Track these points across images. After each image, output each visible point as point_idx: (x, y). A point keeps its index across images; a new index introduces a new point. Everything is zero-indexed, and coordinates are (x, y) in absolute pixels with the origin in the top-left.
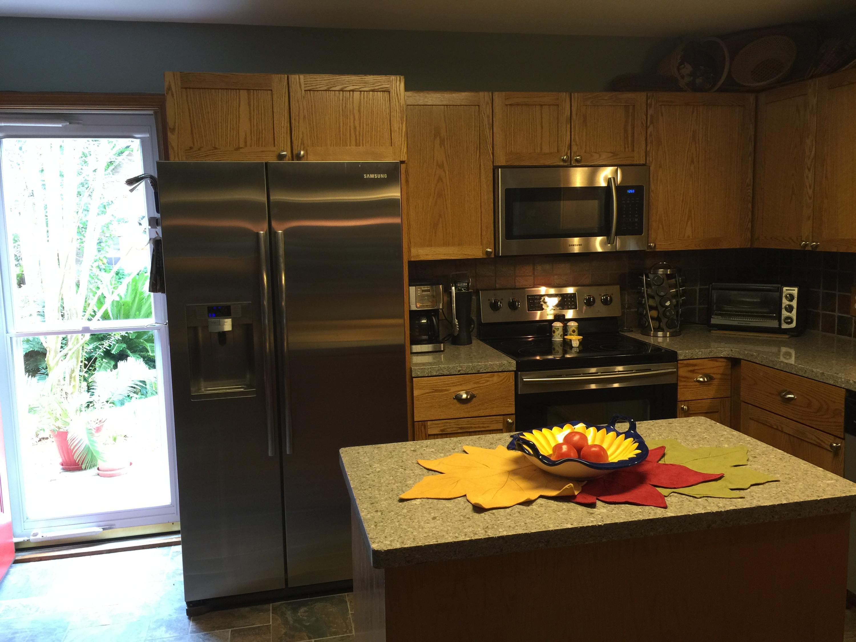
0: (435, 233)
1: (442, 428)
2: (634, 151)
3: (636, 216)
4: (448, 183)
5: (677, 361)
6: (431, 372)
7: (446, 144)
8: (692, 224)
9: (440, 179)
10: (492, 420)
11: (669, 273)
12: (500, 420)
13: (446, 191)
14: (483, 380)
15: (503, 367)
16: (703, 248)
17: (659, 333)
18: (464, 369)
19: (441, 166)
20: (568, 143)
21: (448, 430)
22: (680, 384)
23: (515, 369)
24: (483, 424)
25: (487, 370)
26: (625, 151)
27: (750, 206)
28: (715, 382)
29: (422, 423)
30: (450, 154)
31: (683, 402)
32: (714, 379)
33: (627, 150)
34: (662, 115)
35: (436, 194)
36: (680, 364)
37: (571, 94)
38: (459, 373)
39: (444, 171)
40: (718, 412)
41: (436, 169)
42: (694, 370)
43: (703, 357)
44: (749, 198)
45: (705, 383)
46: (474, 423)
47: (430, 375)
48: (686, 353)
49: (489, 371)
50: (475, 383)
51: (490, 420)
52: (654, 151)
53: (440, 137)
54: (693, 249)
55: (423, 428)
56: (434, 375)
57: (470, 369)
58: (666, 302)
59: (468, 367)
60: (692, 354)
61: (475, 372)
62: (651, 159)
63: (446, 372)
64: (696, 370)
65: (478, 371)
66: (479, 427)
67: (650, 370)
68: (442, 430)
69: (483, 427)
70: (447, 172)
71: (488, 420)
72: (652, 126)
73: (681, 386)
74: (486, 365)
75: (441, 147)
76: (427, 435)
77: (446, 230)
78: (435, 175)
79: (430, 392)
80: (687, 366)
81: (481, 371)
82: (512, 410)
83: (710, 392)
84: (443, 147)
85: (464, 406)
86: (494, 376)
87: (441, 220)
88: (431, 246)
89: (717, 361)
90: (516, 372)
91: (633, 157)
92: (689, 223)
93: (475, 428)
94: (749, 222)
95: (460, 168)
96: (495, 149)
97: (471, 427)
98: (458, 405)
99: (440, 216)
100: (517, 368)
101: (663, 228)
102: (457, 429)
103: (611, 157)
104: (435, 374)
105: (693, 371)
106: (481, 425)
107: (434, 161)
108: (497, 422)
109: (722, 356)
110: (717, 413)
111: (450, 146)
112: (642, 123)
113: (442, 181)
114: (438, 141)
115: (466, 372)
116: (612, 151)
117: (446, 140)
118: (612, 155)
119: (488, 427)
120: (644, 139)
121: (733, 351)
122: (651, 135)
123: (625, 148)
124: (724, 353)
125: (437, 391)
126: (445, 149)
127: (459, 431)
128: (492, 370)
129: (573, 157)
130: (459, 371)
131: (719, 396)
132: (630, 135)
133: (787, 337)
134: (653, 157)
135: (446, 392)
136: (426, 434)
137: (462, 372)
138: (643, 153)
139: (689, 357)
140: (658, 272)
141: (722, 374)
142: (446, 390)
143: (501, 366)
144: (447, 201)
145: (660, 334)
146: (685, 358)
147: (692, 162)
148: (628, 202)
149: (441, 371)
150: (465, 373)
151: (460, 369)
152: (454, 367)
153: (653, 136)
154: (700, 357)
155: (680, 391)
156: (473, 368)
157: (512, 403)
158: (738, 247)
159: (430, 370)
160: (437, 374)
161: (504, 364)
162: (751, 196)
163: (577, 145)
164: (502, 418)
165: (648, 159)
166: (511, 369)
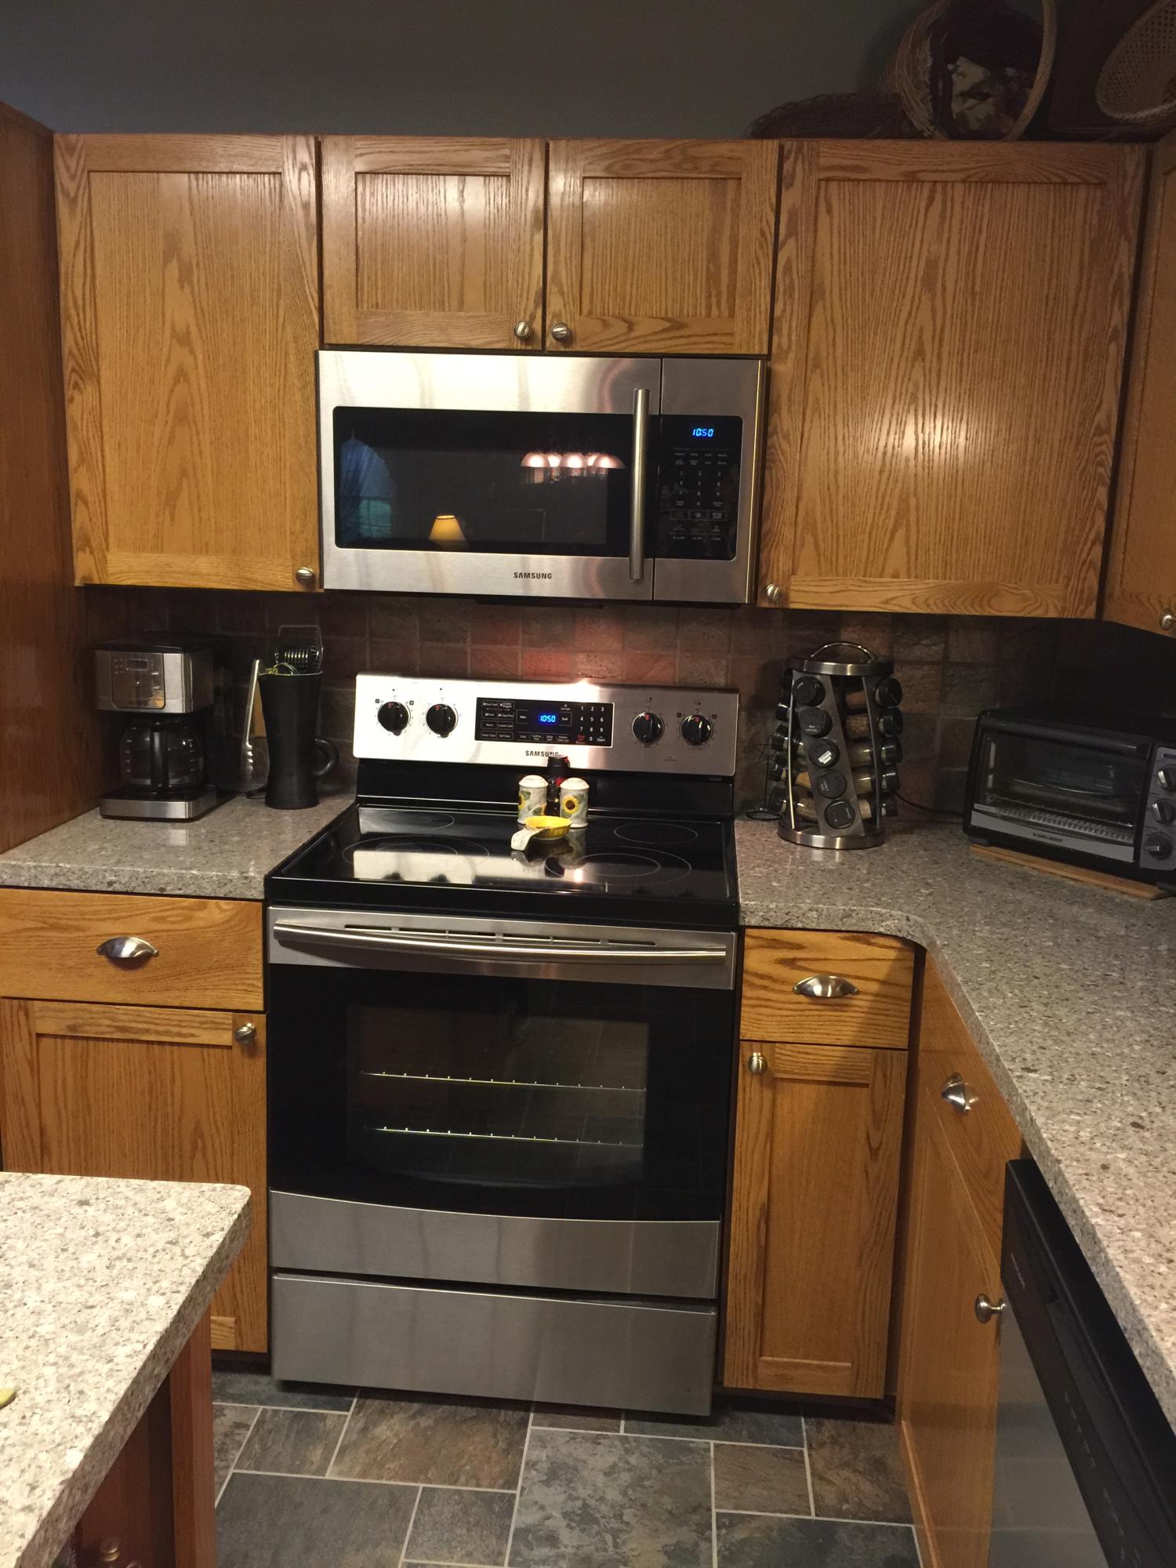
0: (172, 518)
1: (70, 1022)
2: (733, 316)
3: (717, 504)
4: (203, 385)
5: (741, 931)
6: (36, 876)
7: (195, 280)
8: (907, 540)
9: (181, 375)
10: (203, 1019)
11: (849, 674)
12: (224, 1024)
13: (198, 407)
14: (177, 915)
15: (228, 886)
16: (938, 610)
17: (815, 837)
18: (123, 881)
19: (183, 339)
20: (536, 284)
21: (87, 1028)
22: (747, 991)
23: (262, 897)
24: (179, 1026)
25: (184, 889)
26: (709, 315)
27: (1102, 493)
28: (861, 1002)
29: (20, 1006)
30: (205, 307)
31: (758, 1044)
32: (858, 993)
33: (714, 312)
34: (829, 211)
35: (171, 414)
36: (753, 937)
37: (547, 145)
38: (110, 889)
39: (192, 352)
40: (867, 1085)
41: (171, 345)
42: (794, 960)
43: (823, 927)
44: (1101, 470)
45: (826, 1001)
46: (157, 1021)
47: (33, 885)
48: (770, 910)
49: (189, 892)
50: (155, 919)
51: (198, 1019)
52: (795, 319)
53: (179, 260)
54: (905, 611)
55: (22, 1014)
56: (45, 886)
57: (139, 881)
58: (823, 753)
59: (135, 876)
60: (787, 914)
61: (153, 892)
62: (785, 341)
63: (75, 883)
64: (801, 959)
65: (162, 889)
66: (167, 1033)
67: (650, 945)
68: (72, 1028)
69: (180, 1035)
70: (200, 357)
71: (193, 1018)
72: (791, 243)
73: (751, 998)
74: (181, 877)
75: (182, 287)
76: (34, 1037)
77: (200, 510)
78: (168, 361)
79: (36, 929)
80: (773, 948)
81: (169, 890)
82: (257, 1001)
83: (846, 1027)
84: (187, 288)
85: (122, 975)
86: (205, 907)
87: (185, 482)
88: (162, 551)
89: (869, 944)
90: (266, 903)
91: (731, 334)
92: (901, 534)
93: (158, 1033)
94: (1094, 543)
95: (234, 345)
96: (328, 297)
97: (147, 1031)
98: (112, 970)
99: (183, 473)
100: (266, 892)
101: (816, 545)
102: (112, 1029)
103: (664, 331)
104: (46, 883)
105: (791, 963)
106: (175, 1030)
107: (164, 325)
108: (217, 1026)
109: (882, 930)
110: (866, 1089)
111: (207, 285)
112: (763, 234)
113: (187, 380)
114: (174, 267)
115: (129, 890)
116: (670, 315)
117: (195, 269)
118: (667, 325)
119: (192, 1035)
120: (765, 282)
121: (911, 923)
122: (788, 268)
123: (709, 307)
124: (888, 923)
125: (54, 927)
126: (192, 293)
127: (117, 1036)
128: (199, 893)
129: (550, 326)
130: (110, 883)
131: (870, 1042)
132: (725, 272)
133: (1149, 895)
134: (794, 338)
135: (77, 934)
136: (30, 1035)
137: (117, 887)
138: (762, 324)
139: (779, 923)
140: (820, 668)
141: (883, 983)
142: (78, 929)
143: (222, 883)
144: (201, 434)
145: (818, 840)
146: (766, 924)
147: (920, 353)
148: (694, 463)
149: (62, 878)
150: (125, 890)
151: (113, 878)
152: (96, 872)
153: (795, 272)
154: (814, 926)
155: (747, 1014)
156: (146, 880)
157: (255, 982)
158: (1052, 614)
159: (33, 871)
160: (54, 884)
161: (231, 881)
162: (1110, 462)
163: (562, 293)
164: (230, 1017)
165: (775, 339)
166: (249, 894)
